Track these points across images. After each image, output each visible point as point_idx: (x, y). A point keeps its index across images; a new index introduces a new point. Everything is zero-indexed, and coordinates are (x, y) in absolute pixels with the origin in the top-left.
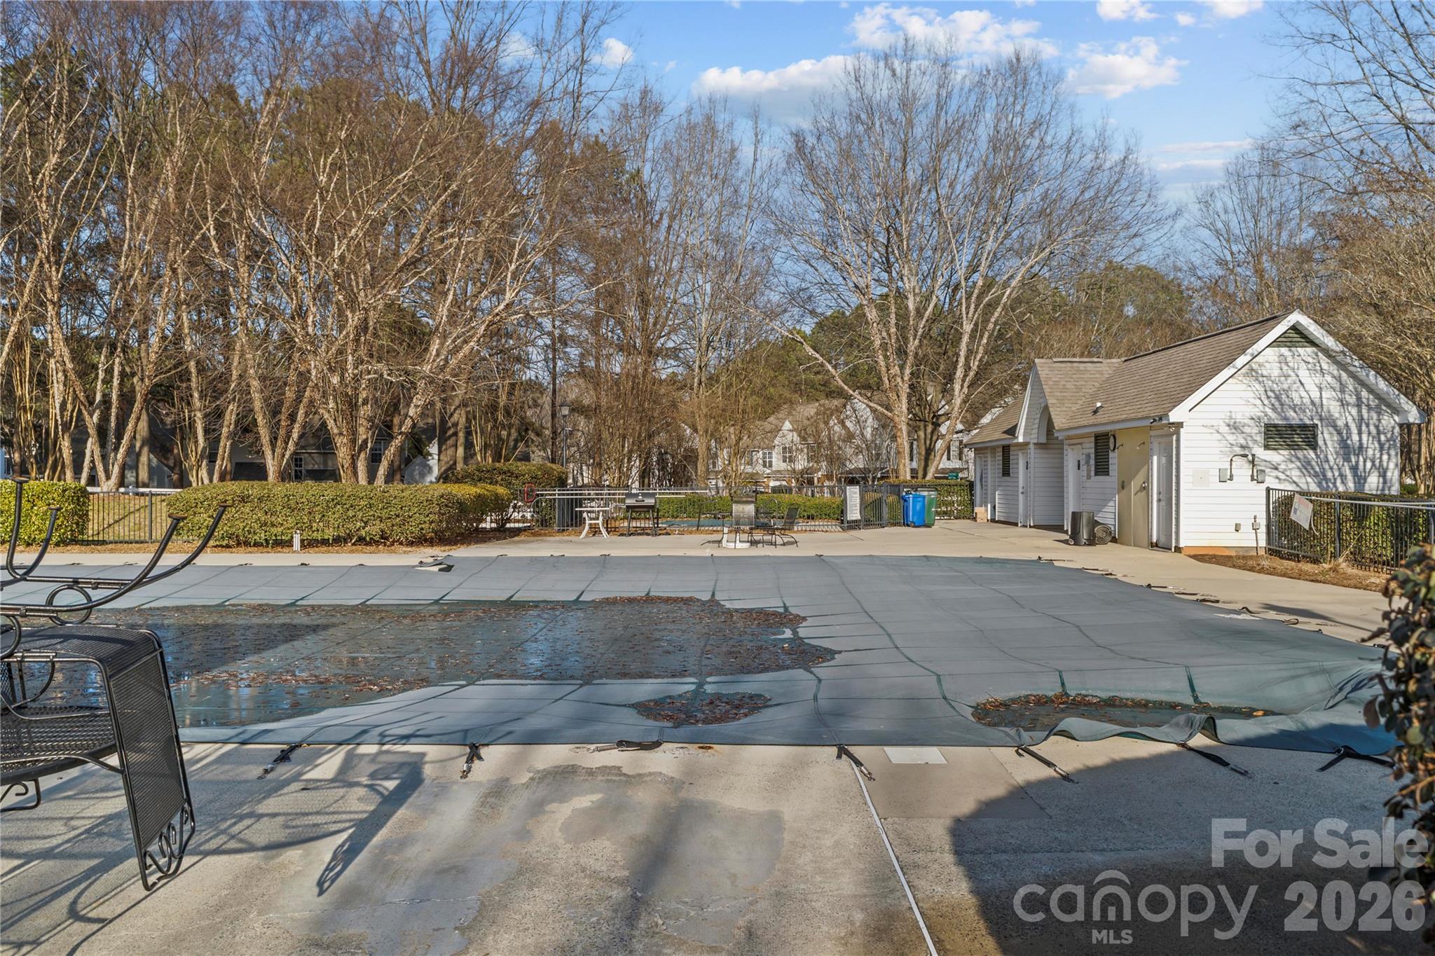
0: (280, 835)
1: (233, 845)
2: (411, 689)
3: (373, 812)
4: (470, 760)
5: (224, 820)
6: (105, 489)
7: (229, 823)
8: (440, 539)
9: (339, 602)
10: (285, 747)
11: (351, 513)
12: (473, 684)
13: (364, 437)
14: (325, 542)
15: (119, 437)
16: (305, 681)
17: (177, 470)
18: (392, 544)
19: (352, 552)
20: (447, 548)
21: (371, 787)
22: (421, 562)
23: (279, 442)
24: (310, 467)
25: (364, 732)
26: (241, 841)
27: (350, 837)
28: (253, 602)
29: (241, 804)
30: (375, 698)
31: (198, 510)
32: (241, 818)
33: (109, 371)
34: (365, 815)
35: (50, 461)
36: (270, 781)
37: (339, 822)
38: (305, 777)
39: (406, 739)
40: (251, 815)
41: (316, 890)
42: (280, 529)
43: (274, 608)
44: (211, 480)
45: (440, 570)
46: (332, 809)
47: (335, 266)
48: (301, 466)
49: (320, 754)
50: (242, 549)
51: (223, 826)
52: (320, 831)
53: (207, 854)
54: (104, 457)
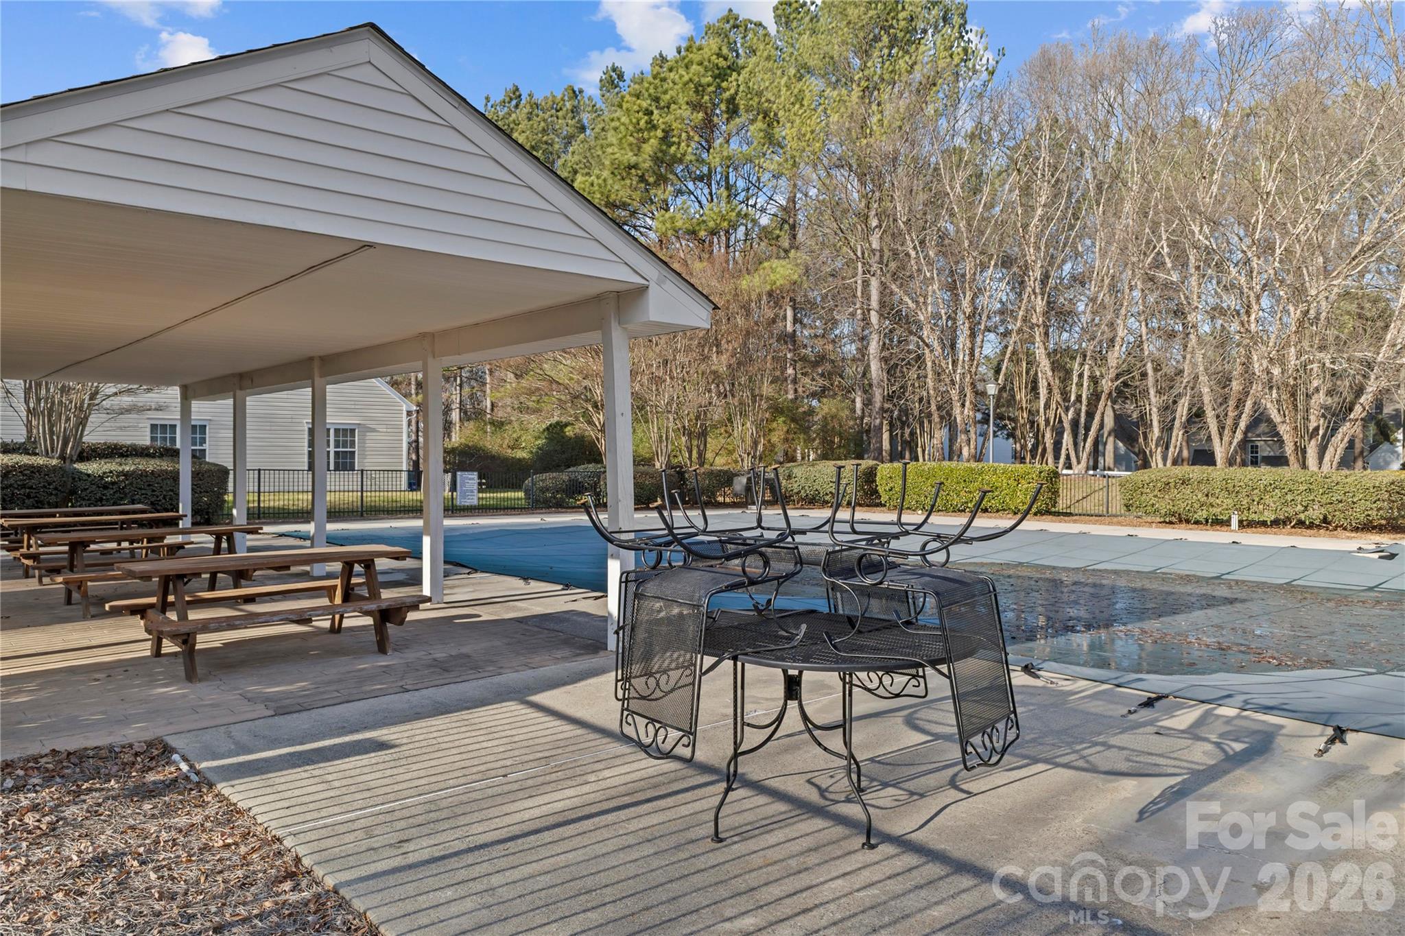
0: (1123, 766)
1: (1081, 763)
2: (1312, 668)
3: (1213, 766)
4: (1332, 741)
5: (1082, 742)
6: (1076, 472)
7: (1084, 745)
8: (1393, 528)
9: (1263, 580)
10: (1154, 696)
11: (1289, 497)
12: (1384, 673)
13: (1315, 424)
14: (1263, 524)
15: (1087, 429)
16: (1208, 646)
17: (1141, 456)
18: (1336, 528)
19: (1290, 534)
20: (1399, 536)
21: (1218, 745)
22: (1360, 548)
23: (1226, 432)
24: (1265, 454)
25: (1229, 696)
26: (1087, 762)
27: (1184, 781)
28: (1181, 572)
29: (1100, 734)
30: (1270, 670)
31: (1145, 490)
32: (1096, 744)
33: (1081, 376)
34: (1201, 768)
35: (1040, 450)
36: (1131, 721)
37: (1178, 767)
38: (1160, 724)
39: (1268, 709)
40: (1103, 744)
41: (1136, 816)
42: (1220, 509)
43: (1200, 579)
44: (1165, 465)
45: (1380, 557)
46: (1175, 755)
47: (1277, 264)
48: (1257, 452)
49: (1181, 707)
50: (1183, 525)
51: (1078, 747)
52: (1157, 770)
53: (1057, 765)
54: (1076, 444)
